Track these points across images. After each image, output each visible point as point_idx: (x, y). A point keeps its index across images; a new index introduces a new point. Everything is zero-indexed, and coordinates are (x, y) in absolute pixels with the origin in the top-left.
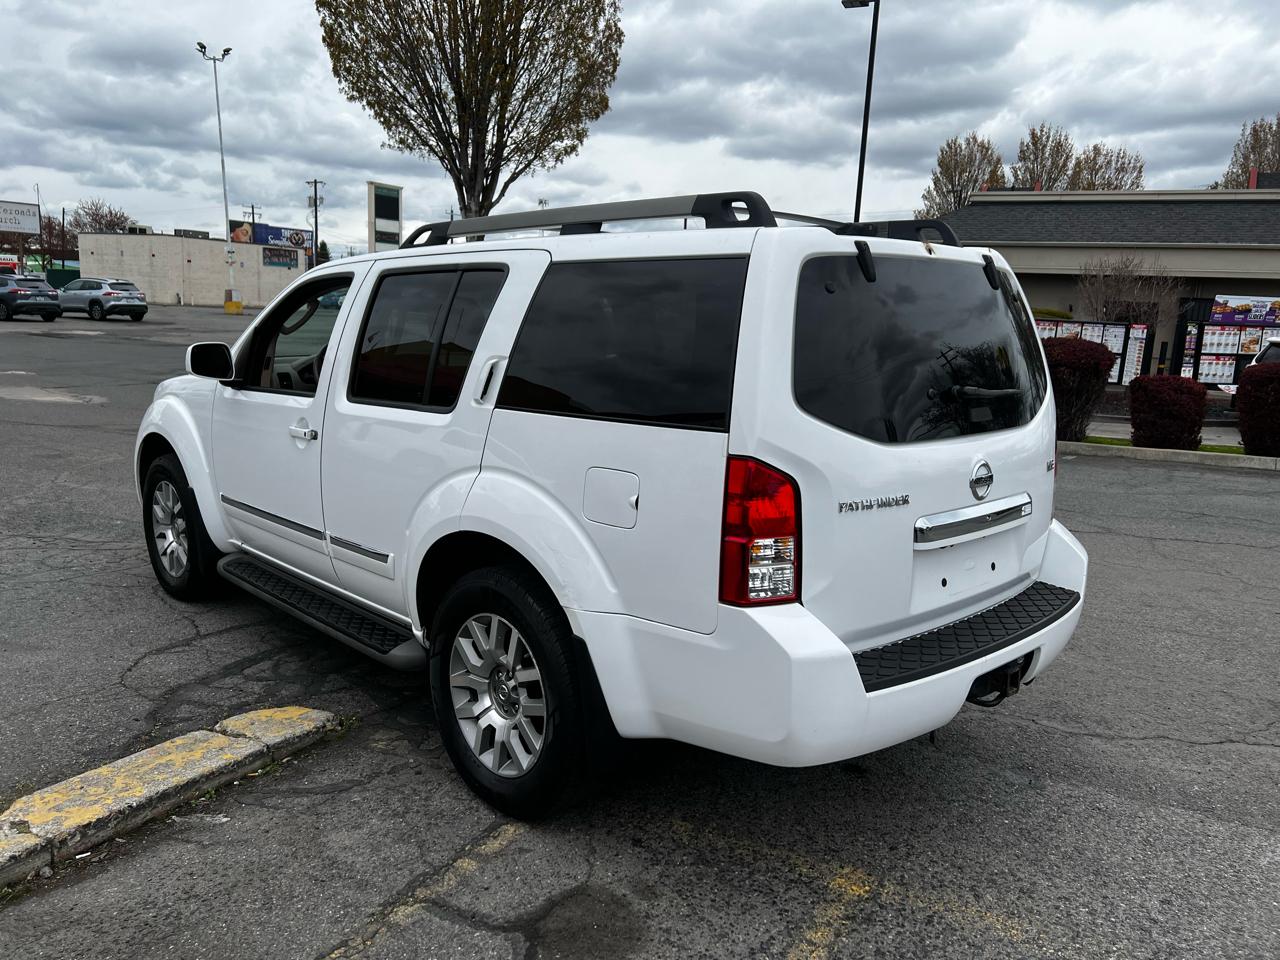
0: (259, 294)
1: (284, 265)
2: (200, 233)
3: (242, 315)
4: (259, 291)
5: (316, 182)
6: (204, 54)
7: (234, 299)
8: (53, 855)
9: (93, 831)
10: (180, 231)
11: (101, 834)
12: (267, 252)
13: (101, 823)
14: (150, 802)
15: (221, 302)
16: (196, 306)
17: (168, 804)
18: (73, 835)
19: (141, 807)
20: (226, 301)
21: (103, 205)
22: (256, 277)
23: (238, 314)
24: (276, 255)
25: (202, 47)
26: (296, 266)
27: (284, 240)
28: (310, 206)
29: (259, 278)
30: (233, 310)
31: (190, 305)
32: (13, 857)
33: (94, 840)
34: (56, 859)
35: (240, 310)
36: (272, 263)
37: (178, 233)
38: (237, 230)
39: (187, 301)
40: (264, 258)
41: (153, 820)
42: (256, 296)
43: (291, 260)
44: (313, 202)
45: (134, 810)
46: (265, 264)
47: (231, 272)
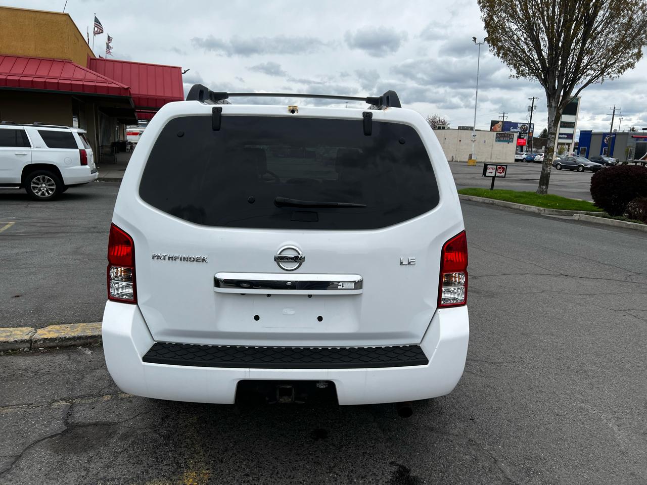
0: (491, 156)
1: (506, 141)
2: (469, 127)
3: (475, 166)
4: (491, 154)
5: (534, 98)
6: (475, 41)
7: (473, 158)
8: (31, 345)
9: (48, 342)
10: (461, 127)
11: (51, 344)
12: (498, 135)
13: (52, 340)
14: (74, 338)
15: (467, 160)
16: (460, 162)
17: (82, 341)
18: (40, 341)
19: (69, 339)
20: (469, 159)
21: (437, 117)
22: (491, 147)
23: (473, 166)
24: (502, 136)
25: (475, 39)
26: (512, 141)
27: (519, 129)
28: (529, 111)
29: (492, 148)
30: (471, 163)
31: (457, 162)
32: (15, 341)
33: (48, 345)
34: (32, 347)
35: (475, 164)
36: (500, 141)
37: (460, 128)
38: (496, 125)
39: (456, 160)
40: (496, 138)
41: (74, 345)
42: (490, 157)
43: (510, 139)
44: (530, 108)
45: (66, 339)
46: (496, 141)
47: (473, 145)
